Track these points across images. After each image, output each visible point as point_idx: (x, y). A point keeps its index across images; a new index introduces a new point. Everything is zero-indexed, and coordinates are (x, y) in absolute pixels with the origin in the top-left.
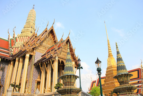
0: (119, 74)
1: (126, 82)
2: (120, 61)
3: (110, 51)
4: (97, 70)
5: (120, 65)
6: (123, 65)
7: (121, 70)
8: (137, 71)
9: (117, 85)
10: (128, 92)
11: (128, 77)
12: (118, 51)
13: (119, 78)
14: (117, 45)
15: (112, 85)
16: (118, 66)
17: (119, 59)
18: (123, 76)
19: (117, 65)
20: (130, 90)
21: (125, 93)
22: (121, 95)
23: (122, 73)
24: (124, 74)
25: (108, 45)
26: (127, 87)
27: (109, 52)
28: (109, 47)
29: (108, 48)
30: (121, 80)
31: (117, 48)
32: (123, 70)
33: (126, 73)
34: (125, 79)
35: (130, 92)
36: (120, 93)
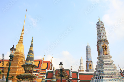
0: (27, 64)
1: (31, 71)
2: (31, 53)
3: (22, 38)
4: (10, 57)
5: (30, 57)
6: (33, 57)
7: (30, 61)
8: (39, 62)
9: (18, 70)
10: (30, 79)
11: (34, 68)
12: (32, 44)
13: (26, 67)
14: (33, 39)
15: (13, 70)
16: (28, 57)
17: (31, 52)
18: (30, 66)
19: (28, 55)
20: (32, 78)
21: (27, 80)
22: (23, 81)
23: (30, 64)
24: (31, 64)
25: (22, 32)
26: (30, 76)
27: (20, 38)
28: (23, 34)
29: (21, 35)
30: (27, 69)
31: (32, 41)
32: (31, 61)
33: (32, 64)
34: (30, 68)
35: (32, 80)
36: (23, 79)
